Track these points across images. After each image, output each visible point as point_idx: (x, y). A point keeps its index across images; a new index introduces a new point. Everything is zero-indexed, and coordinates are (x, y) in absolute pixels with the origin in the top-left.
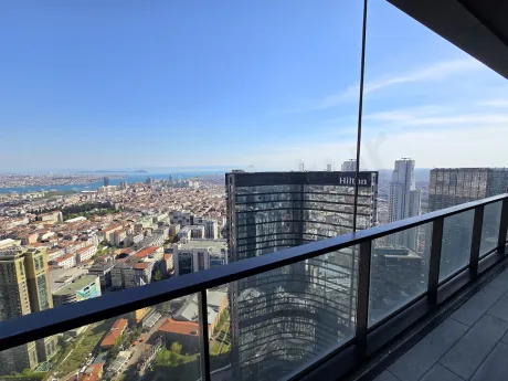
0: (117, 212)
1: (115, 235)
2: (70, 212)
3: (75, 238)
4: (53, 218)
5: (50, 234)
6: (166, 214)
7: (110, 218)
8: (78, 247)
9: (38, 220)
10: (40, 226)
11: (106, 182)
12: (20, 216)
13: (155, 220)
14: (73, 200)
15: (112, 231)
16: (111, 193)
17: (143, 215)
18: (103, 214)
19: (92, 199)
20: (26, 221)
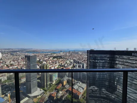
0: (62, 58)
1: (61, 64)
2: (54, 57)
3: (54, 63)
4: (51, 58)
5: (51, 62)
6: (73, 60)
7: (61, 60)
8: (55, 65)
9: (49, 58)
10: (49, 60)
11: (61, 52)
12: (47, 57)
13: (70, 61)
14: (55, 55)
15: (61, 63)
16: (62, 54)
17: (68, 60)
18: (60, 59)
19: (58, 55)
20: (47, 58)
